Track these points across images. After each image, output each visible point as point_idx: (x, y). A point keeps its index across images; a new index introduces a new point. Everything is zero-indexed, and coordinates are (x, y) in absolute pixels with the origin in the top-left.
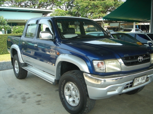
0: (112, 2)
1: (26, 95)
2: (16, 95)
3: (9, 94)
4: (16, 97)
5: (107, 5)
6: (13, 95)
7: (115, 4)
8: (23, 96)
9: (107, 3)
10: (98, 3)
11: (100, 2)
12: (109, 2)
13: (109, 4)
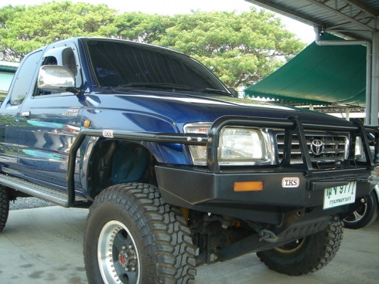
0: (252, 61)
1: (78, 272)
2: (50, 272)
3: (30, 271)
4: (52, 278)
5: (241, 67)
6: (42, 272)
7: (259, 66)
8: (73, 275)
9: (242, 63)
10: (219, 61)
11: (224, 61)
12: (247, 60)
13: (246, 66)
